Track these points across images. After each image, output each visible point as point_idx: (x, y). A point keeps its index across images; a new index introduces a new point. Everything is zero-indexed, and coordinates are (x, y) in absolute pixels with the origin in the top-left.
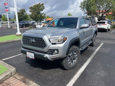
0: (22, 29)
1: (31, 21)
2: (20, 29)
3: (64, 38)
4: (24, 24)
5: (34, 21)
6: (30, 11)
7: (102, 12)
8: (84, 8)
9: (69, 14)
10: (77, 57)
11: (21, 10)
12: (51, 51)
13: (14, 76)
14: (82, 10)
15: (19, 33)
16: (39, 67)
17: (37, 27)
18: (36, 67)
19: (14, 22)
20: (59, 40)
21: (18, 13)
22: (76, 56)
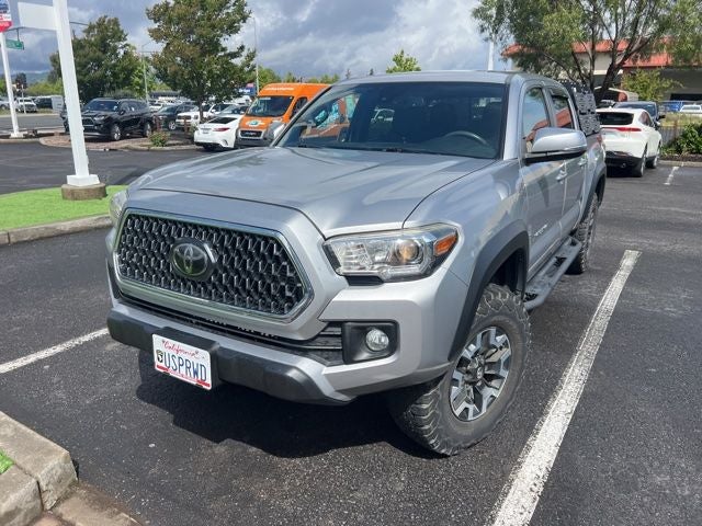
0: (101, 147)
1: (157, 96)
2: (88, 151)
3: (437, 234)
4: (115, 115)
5: (182, 101)
6: (156, 35)
7: (612, 53)
8: (500, 20)
9: (397, 60)
10: (507, 364)
11: (91, 28)
12: (337, 331)
13: (60, 510)
14: (486, 34)
15: (82, 177)
16: (238, 437)
17: (199, 136)
18: (218, 441)
19: (46, 105)
20: (406, 255)
21: (78, 46)
22: (503, 355)
